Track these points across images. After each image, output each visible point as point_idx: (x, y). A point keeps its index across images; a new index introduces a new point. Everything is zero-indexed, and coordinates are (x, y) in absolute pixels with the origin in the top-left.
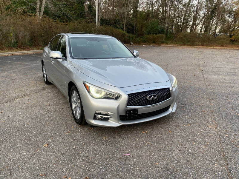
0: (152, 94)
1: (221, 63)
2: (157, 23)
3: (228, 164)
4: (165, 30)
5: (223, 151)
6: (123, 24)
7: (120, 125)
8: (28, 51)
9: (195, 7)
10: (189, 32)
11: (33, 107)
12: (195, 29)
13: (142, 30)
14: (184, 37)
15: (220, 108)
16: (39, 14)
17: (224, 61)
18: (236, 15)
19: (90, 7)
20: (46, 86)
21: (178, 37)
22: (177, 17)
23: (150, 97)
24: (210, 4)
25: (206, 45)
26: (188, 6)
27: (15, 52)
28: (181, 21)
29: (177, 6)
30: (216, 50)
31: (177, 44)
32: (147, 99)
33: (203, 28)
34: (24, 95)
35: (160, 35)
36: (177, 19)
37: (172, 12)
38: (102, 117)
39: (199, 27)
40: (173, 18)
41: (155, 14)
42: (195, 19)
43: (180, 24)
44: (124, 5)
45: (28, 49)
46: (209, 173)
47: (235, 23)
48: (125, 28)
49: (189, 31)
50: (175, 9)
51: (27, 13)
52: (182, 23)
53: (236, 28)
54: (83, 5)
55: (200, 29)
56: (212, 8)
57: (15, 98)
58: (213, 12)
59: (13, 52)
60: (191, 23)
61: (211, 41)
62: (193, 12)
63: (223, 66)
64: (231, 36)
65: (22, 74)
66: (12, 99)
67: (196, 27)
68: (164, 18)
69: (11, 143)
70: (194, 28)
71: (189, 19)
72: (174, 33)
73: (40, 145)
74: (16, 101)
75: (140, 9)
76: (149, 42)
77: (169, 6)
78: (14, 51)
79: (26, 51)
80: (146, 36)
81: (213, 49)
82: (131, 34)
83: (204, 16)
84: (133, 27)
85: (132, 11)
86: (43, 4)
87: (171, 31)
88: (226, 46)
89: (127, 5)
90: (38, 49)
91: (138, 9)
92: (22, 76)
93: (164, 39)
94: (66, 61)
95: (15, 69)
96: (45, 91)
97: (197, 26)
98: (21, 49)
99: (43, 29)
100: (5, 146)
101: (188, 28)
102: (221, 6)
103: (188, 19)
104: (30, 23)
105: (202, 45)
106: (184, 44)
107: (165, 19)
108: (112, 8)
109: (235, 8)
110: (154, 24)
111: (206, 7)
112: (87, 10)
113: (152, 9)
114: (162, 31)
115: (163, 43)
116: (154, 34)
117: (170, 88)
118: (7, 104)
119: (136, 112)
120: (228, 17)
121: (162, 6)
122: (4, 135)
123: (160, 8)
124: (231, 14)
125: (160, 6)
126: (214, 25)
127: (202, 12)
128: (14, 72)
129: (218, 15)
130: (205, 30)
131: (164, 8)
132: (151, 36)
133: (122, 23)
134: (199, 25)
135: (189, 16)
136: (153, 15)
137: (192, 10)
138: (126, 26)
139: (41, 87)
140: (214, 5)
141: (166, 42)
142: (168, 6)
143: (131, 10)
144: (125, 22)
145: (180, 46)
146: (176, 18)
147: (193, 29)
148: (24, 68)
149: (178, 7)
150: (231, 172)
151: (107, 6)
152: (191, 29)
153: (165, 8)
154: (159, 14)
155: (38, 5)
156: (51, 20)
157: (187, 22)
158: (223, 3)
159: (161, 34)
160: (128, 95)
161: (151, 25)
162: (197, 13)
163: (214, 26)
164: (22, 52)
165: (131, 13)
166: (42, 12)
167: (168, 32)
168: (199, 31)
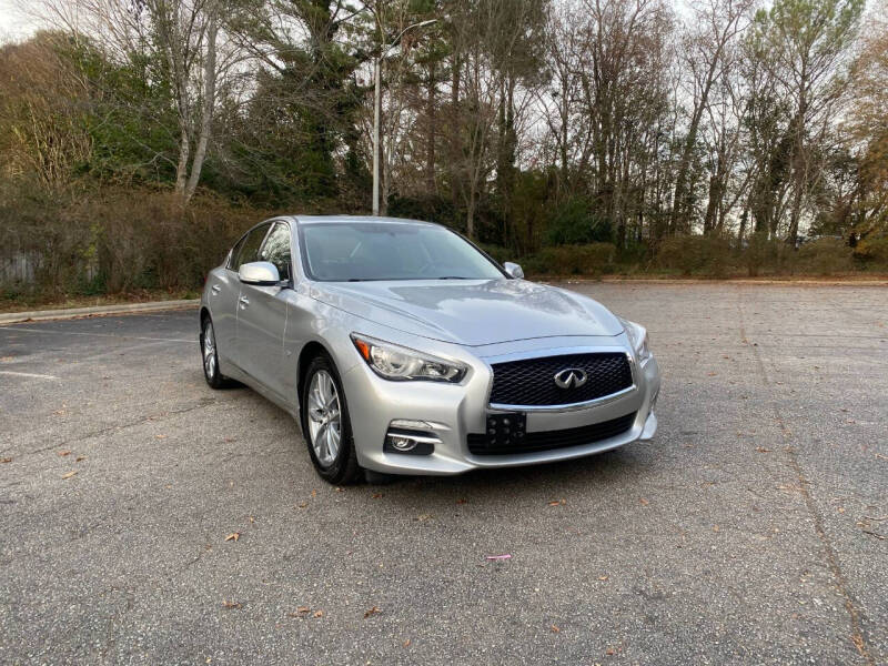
0: (568, 366)
1: (821, 325)
2: (584, 206)
3: (845, 580)
4: (615, 228)
5: (829, 550)
6: (465, 215)
7: (471, 467)
8: (142, 305)
9: (712, 150)
10: (702, 233)
11: (176, 446)
12: (721, 222)
13: (530, 231)
14: (685, 248)
15: (817, 441)
16: (183, 185)
17: (832, 320)
18: (862, 169)
19: (354, 162)
20: (213, 394)
21: (664, 250)
22: (654, 184)
23: (564, 377)
24: (766, 140)
25: (766, 275)
26: (689, 148)
27: (98, 308)
28: (669, 198)
29: (651, 150)
30: (802, 290)
31: (661, 276)
32: (555, 384)
33: (749, 218)
34: (144, 419)
35: (598, 246)
36: (653, 192)
37: (633, 168)
38: (412, 442)
39: (734, 216)
40: (640, 190)
41: (576, 179)
42: (717, 189)
43: (665, 207)
44: (467, 153)
45: (142, 297)
46: (781, 600)
47: (863, 198)
48: (470, 226)
49: (699, 230)
50: (643, 158)
51: (148, 182)
52: (673, 205)
53: (869, 214)
54: (328, 158)
55: (739, 221)
56: (772, 153)
57: (114, 425)
58: (778, 165)
59: (93, 309)
60: (706, 202)
61: (784, 259)
62: (710, 165)
63: (829, 332)
64: (853, 242)
65: (130, 365)
66: (106, 429)
67: (723, 214)
68: (607, 190)
69: (119, 533)
70: (718, 218)
71: (696, 189)
72: (646, 240)
73: (214, 537)
74: (121, 433)
75: (522, 165)
76: (558, 272)
77: (623, 150)
78: (95, 304)
79: (135, 305)
80: (548, 251)
81: (794, 286)
82: (493, 245)
83: (749, 177)
84: (500, 223)
85: (494, 172)
86: (199, 152)
87: (634, 233)
88: (840, 278)
89: (477, 150)
90: (175, 298)
91: (516, 165)
92: (128, 370)
93: (610, 260)
94: (290, 292)
95: (102, 352)
96: (211, 408)
97: (727, 211)
98: (120, 297)
99: (195, 232)
100: (104, 541)
101: (695, 219)
102: (805, 143)
103: (693, 189)
104: (156, 213)
105: (753, 275)
106: (687, 274)
107: (610, 192)
108: (425, 163)
109: (856, 149)
110: (572, 212)
111: (752, 150)
112: (343, 172)
113: (565, 163)
114: (604, 233)
115: (608, 271)
116: (573, 243)
117: (628, 354)
118: (93, 441)
119: (521, 425)
120: (836, 178)
121: (599, 149)
122: (94, 514)
123: (592, 157)
124: (845, 168)
125: (591, 151)
126: (786, 206)
127: (741, 166)
128: (102, 360)
129: (799, 175)
130: (758, 224)
131: (604, 155)
132: (563, 252)
133: (462, 211)
134: (733, 209)
135: (694, 179)
136: (566, 181)
137: (704, 160)
138: (476, 219)
139: (197, 397)
140: (779, 140)
141: (621, 270)
142: (618, 151)
143: (490, 169)
144: (471, 207)
145: (671, 281)
146: (650, 189)
147: (714, 223)
148: (137, 350)
149: (655, 151)
150: (855, 600)
151: (408, 157)
152: (707, 223)
153: (608, 157)
154: (590, 176)
155: (184, 158)
156: (225, 202)
157: (691, 200)
158: (813, 134)
159: (600, 241)
160: (494, 366)
161: (565, 213)
162: (722, 171)
163: (788, 212)
164: (122, 306)
165: (492, 179)
166: (195, 179)
167: (626, 237)
168: (736, 230)
